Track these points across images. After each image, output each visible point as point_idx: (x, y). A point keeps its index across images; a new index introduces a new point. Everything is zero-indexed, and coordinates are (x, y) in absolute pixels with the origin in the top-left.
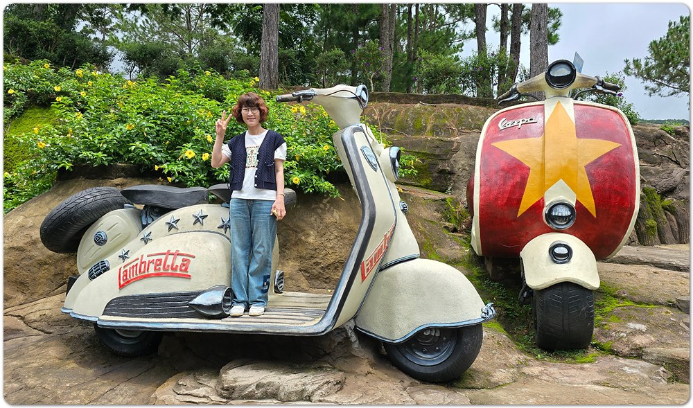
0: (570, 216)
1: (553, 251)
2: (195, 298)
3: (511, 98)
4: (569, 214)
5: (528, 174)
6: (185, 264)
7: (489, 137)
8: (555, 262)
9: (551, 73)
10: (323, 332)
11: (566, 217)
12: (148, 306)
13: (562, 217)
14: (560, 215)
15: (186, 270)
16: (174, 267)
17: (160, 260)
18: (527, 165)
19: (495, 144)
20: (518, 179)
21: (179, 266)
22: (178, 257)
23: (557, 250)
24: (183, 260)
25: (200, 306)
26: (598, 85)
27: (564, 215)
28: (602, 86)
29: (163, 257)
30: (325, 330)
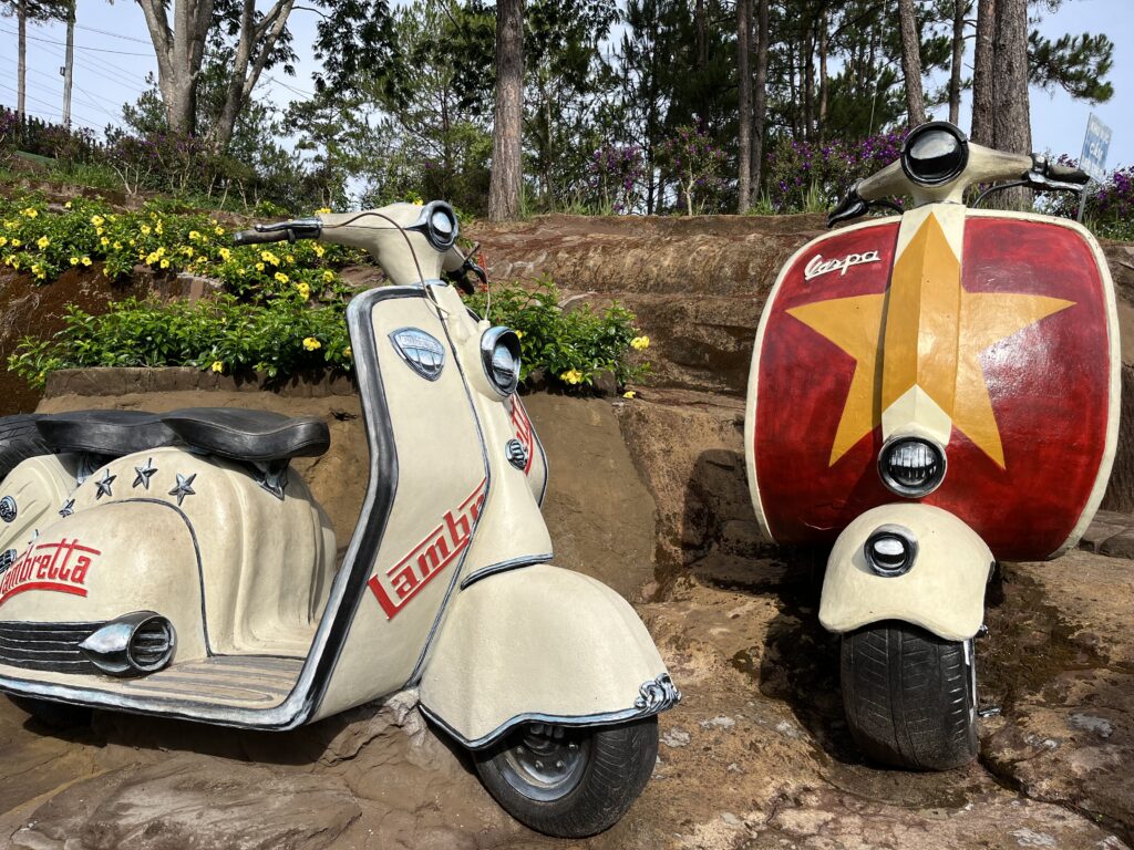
0: (931, 466)
1: (872, 548)
2: (89, 635)
3: (849, 212)
4: (929, 462)
5: (852, 374)
6: (83, 567)
7: (784, 297)
8: (876, 573)
9: (913, 154)
10: (288, 724)
11: (920, 469)
12: (23, 646)
13: (911, 469)
14: (907, 464)
15: (80, 580)
16: (64, 572)
17: (48, 557)
18: (851, 353)
19: (793, 312)
20: (829, 384)
21: (72, 570)
22: (75, 551)
23: (882, 547)
24: (81, 559)
25: (92, 653)
26: (1033, 170)
27: (915, 465)
28: (1044, 174)
29: (52, 552)
30: (292, 720)
